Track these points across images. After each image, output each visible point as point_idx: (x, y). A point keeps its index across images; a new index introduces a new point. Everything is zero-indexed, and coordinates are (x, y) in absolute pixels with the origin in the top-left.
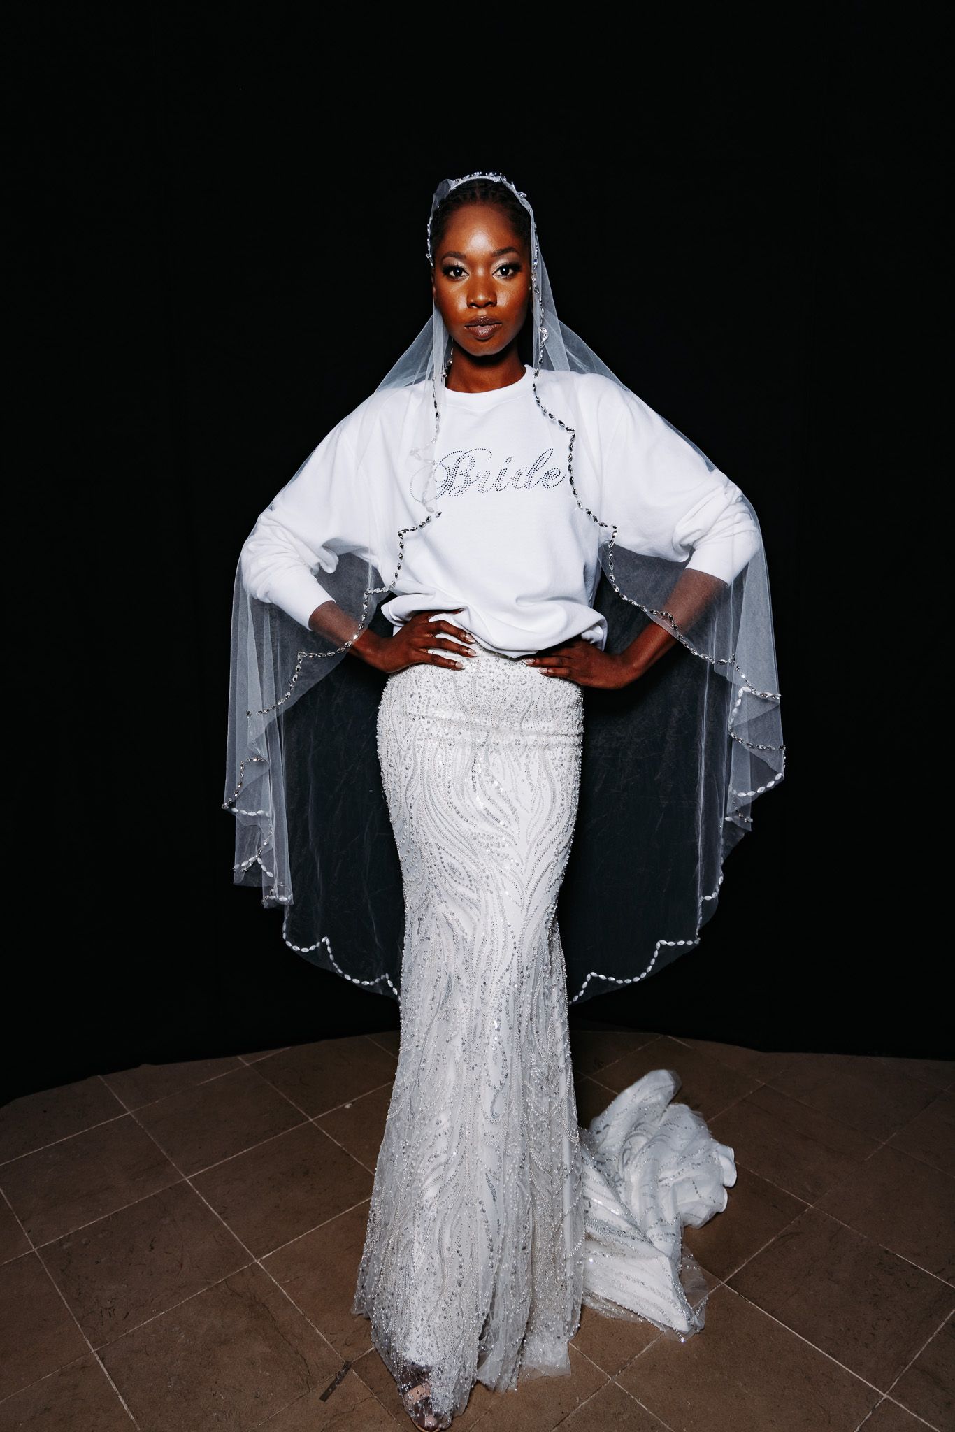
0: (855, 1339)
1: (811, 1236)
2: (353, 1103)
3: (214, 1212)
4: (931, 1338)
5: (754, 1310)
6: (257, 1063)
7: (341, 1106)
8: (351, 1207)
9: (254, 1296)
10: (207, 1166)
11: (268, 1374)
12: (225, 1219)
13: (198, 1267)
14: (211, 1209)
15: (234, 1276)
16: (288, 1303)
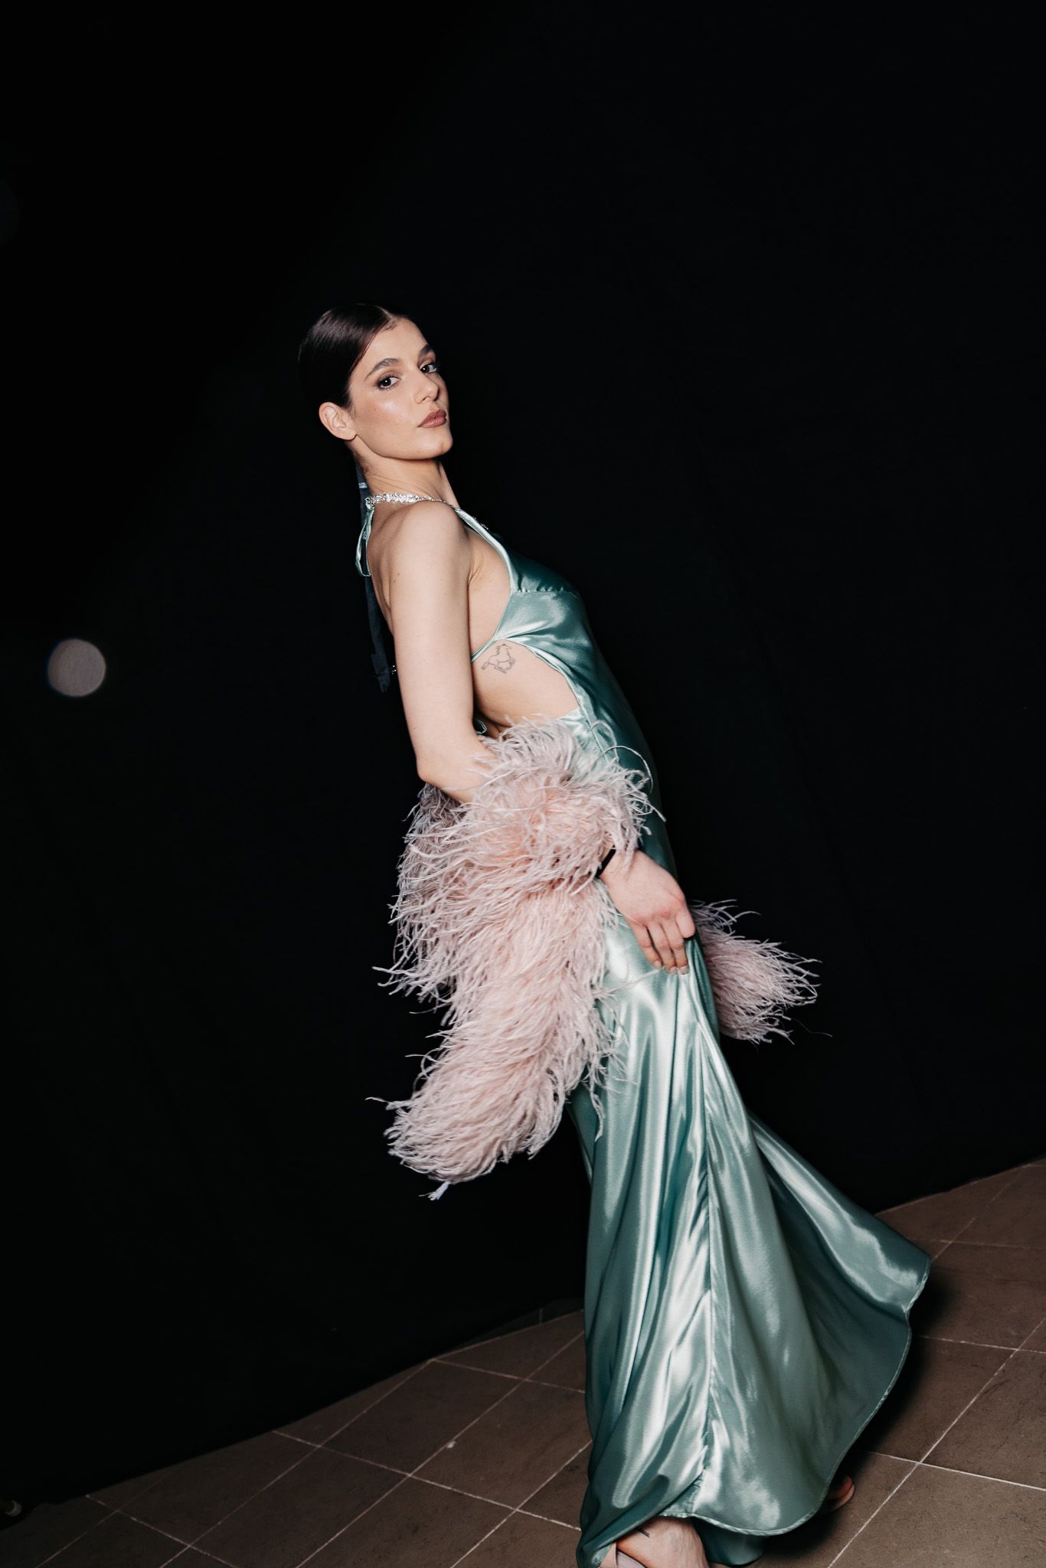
2: (456, 1440)
5: (957, 1476)
7: (442, 1449)
8: (475, 1544)
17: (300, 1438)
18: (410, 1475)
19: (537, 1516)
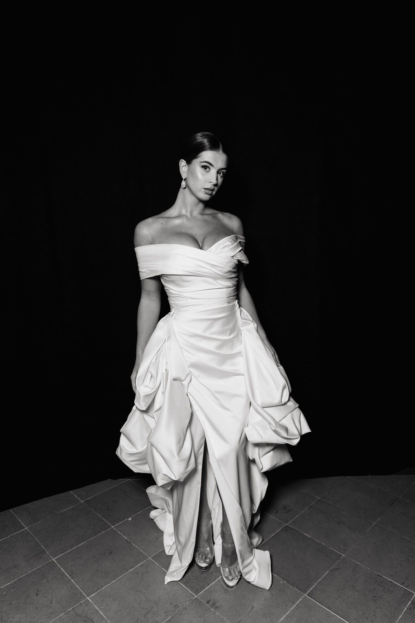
0: (367, 618)
1: (344, 570)
2: (132, 517)
3: (68, 576)
4: (401, 616)
5: (320, 607)
6: (87, 501)
7: (126, 520)
8: (132, 568)
9: (87, 616)
10: (63, 553)
12: (72, 578)
13: (60, 603)
14: (66, 573)
15: (77, 606)
16: (103, 618)
17: (76, 495)
18: (113, 527)
19: (157, 564)
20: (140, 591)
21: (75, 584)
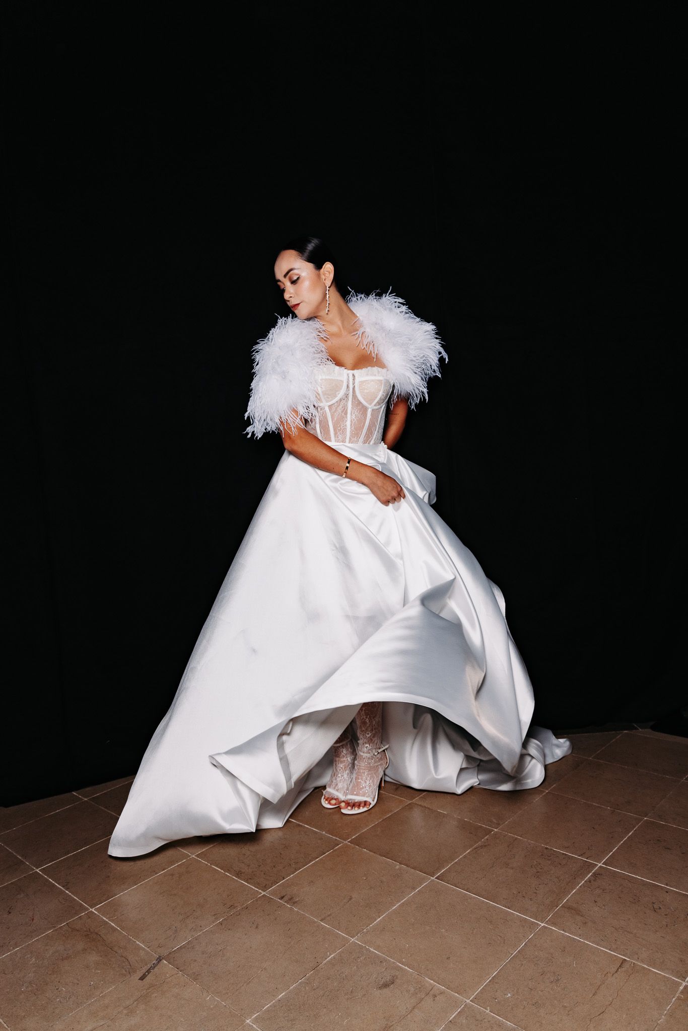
0: (523, 897)
1: (495, 846)
3: (60, 887)
9: (89, 930)
10: (53, 861)
11: (99, 972)
12: (67, 889)
13: (46, 919)
14: (57, 885)
15: (74, 920)
16: (114, 930)
19: (204, 862)
20: (175, 895)
21: (72, 895)
